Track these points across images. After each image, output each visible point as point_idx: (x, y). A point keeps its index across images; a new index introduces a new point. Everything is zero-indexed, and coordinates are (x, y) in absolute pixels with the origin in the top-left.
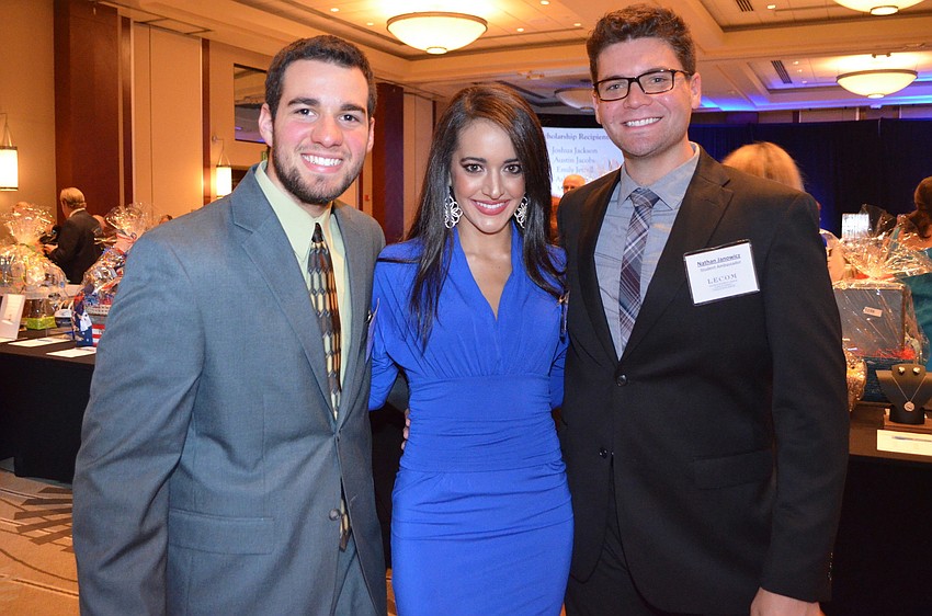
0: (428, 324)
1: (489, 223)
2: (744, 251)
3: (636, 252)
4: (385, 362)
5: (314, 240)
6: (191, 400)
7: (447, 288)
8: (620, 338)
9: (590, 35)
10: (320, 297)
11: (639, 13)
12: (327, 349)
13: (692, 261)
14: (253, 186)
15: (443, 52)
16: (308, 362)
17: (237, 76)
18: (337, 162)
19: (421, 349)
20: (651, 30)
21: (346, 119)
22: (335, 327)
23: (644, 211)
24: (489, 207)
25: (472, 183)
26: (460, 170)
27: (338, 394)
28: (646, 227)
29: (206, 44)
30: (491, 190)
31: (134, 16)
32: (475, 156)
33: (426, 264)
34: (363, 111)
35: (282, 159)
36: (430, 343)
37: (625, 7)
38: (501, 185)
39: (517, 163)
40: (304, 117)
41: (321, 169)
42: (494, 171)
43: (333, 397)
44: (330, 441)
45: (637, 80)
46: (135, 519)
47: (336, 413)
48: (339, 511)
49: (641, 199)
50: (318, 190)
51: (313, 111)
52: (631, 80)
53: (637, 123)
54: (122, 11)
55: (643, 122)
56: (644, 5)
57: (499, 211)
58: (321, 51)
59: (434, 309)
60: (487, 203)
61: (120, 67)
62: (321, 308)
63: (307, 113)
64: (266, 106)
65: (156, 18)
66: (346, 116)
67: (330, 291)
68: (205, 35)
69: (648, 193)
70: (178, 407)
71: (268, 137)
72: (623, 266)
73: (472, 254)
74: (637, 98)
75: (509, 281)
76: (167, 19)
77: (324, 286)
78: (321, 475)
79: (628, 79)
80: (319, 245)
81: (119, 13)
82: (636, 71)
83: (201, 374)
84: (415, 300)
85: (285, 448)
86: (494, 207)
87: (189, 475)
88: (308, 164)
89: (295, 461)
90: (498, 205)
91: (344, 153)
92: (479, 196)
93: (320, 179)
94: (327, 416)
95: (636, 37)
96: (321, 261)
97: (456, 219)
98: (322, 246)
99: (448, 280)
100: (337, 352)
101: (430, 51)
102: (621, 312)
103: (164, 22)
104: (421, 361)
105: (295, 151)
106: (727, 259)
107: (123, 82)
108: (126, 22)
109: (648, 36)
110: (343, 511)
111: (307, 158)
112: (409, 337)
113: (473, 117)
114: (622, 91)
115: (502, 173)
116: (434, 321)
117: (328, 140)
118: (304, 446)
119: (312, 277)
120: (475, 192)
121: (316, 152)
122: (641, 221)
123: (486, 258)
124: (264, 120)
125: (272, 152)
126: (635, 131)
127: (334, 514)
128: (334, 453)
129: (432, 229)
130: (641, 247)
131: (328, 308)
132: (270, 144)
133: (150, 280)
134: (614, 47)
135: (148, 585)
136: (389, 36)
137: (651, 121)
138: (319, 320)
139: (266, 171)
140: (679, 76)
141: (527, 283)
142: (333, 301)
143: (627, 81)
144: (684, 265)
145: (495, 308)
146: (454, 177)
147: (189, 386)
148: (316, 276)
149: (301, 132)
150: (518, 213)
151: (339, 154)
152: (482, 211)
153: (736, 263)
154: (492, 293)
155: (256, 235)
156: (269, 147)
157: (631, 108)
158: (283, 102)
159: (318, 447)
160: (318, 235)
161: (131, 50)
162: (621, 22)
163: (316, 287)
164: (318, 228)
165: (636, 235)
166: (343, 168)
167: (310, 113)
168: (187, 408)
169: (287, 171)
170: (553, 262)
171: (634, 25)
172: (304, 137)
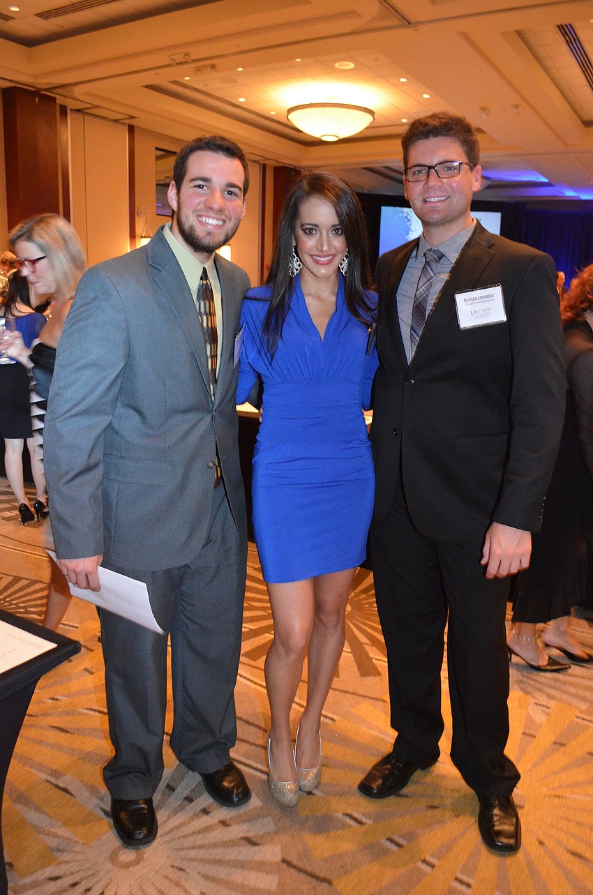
0: (275, 344)
1: (323, 271)
2: (497, 291)
3: (425, 293)
4: (248, 368)
5: (201, 279)
6: (119, 381)
7: (290, 319)
8: (410, 353)
9: (405, 132)
10: (205, 318)
11: (439, 118)
12: (209, 353)
13: (460, 298)
14: (162, 239)
15: (335, 139)
16: (196, 360)
17: (158, 158)
18: (221, 223)
19: (270, 359)
20: (447, 131)
21: (228, 193)
22: (214, 340)
23: (433, 265)
24: (322, 259)
25: (309, 243)
26: (301, 233)
27: (215, 385)
28: (433, 275)
29: (131, 129)
30: (322, 246)
31: (70, 104)
32: (310, 222)
33: (276, 302)
34: (240, 189)
35: (184, 219)
36: (276, 356)
37: (431, 113)
38: (329, 244)
39: (339, 227)
40: (200, 190)
41: (210, 227)
42: (324, 233)
43: (211, 386)
44: (209, 417)
45: (434, 167)
46: (85, 455)
47: (213, 398)
48: (214, 464)
49: (431, 256)
50: (207, 241)
51: (206, 186)
52: (430, 167)
53: (433, 200)
54: (60, 100)
55: (437, 199)
56: (444, 113)
57: (330, 262)
58: (214, 145)
59: (279, 333)
60: (320, 257)
61: (59, 148)
62: (205, 325)
63: (202, 188)
64: (173, 182)
65: (90, 106)
66: (228, 192)
67: (211, 314)
68: (131, 122)
69: (436, 252)
70: (112, 384)
71: (174, 205)
72: (415, 302)
73: (309, 295)
74: (433, 181)
75: (334, 314)
76: (99, 107)
77: (208, 311)
78: (203, 438)
79: (428, 166)
80: (204, 282)
81: (57, 101)
82: (434, 161)
83: (126, 365)
84: (267, 325)
85: (179, 418)
86: (325, 259)
87: (117, 433)
88: (201, 223)
89: (185, 427)
90: (328, 258)
91: (226, 216)
92: (314, 252)
93: (209, 234)
94: (207, 399)
95: (436, 136)
96: (206, 293)
97: (297, 270)
98: (207, 284)
99: (290, 313)
100: (214, 356)
101: (324, 139)
102: (412, 335)
103: (95, 110)
104: (270, 368)
105: (192, 213)
106: (485, 297)
107: (62, 163)
108: (63, 110)
109: (445, 135)
110: (217, 464)
111: (201, 219)
112: (262, 352)
113: (309, 194)
114: (423, 176)
115: (330, 235)
116: (280, 340)
117: (216, 206)
118: (192, 417)
119: (200, 304)
120: (312, 248)
121: (207, 214)
122: (430, 271)
123: (319, 298)
124: (172, 192)
125: (176, 216)
126: (430, 205)
127: (211, 464)
128: (212, 425)
129: (280, 277)
130: (428, 289)
131: (210, 326)
132: (175, 209)
133: (95, 298)
134: (420, 142)
135: (92, 497)
136: (287, 123)
137: (442, 198)
138: (204, 334)
139: (171, 229)
140: (465, 167)
141: (347, 315)
142: (213, 321)
143: (427, 168)
144: (454, 301)
145: (322, 332)
146: (297, 239)
147: (119, 370)
148: (202, 303)
149: (198, 200)
150: (341, 264)
151: (223, 217)
152: (317, 262)
153: (491, 300)
154: (321, 323)
155: (164, 272)
156: (173, 211)
157: (429, 188)
158: (187, 179)
159: (201, 420)
160: (205, 276)
161: (68, 133)
162: (426, 124)
163: (202, 311)
164: (205, 271)
165: (426, 280)
166: (225, 227)
167: (205, 188)
168: (118, 386)
169: (186, 227)
170: (368, 303)
171: (435, 128)
172: (199, 204)
